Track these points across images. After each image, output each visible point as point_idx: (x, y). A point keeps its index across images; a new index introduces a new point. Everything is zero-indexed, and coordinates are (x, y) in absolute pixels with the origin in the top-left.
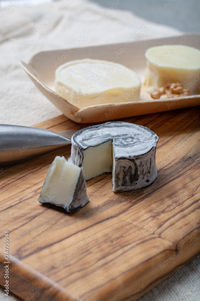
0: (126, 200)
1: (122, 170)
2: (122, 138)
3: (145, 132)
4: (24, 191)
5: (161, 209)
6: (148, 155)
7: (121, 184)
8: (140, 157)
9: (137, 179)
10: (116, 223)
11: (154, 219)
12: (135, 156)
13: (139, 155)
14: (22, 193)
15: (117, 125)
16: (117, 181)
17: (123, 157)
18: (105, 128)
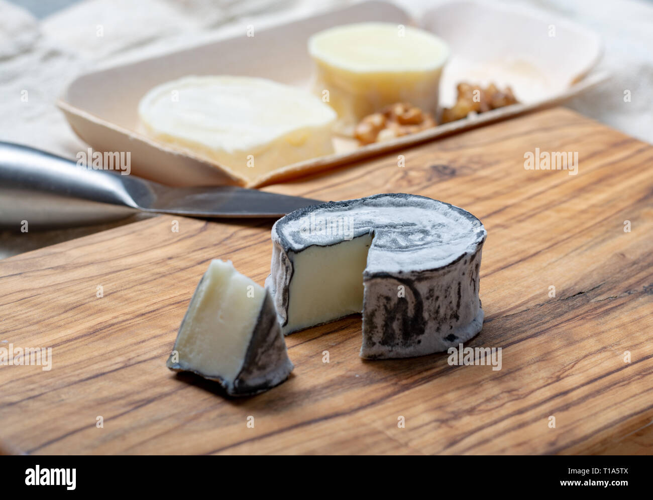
0: (385, 380)
1: (382, 304)
2: (398, 232)
3: (460, 220)
4: (143, 342)
5: (467, 404)
6: (449, 272)
7: (380, 340)
8: (428, 274)
9: (422, 331)
10: (344, 430)
11: (443, 425)
12: (413, 272)
13: (424, 271)
14: (136, 347)
15: (396, 202)
16: (370, 332)
17: (383, 273)
18: (366, 208)
